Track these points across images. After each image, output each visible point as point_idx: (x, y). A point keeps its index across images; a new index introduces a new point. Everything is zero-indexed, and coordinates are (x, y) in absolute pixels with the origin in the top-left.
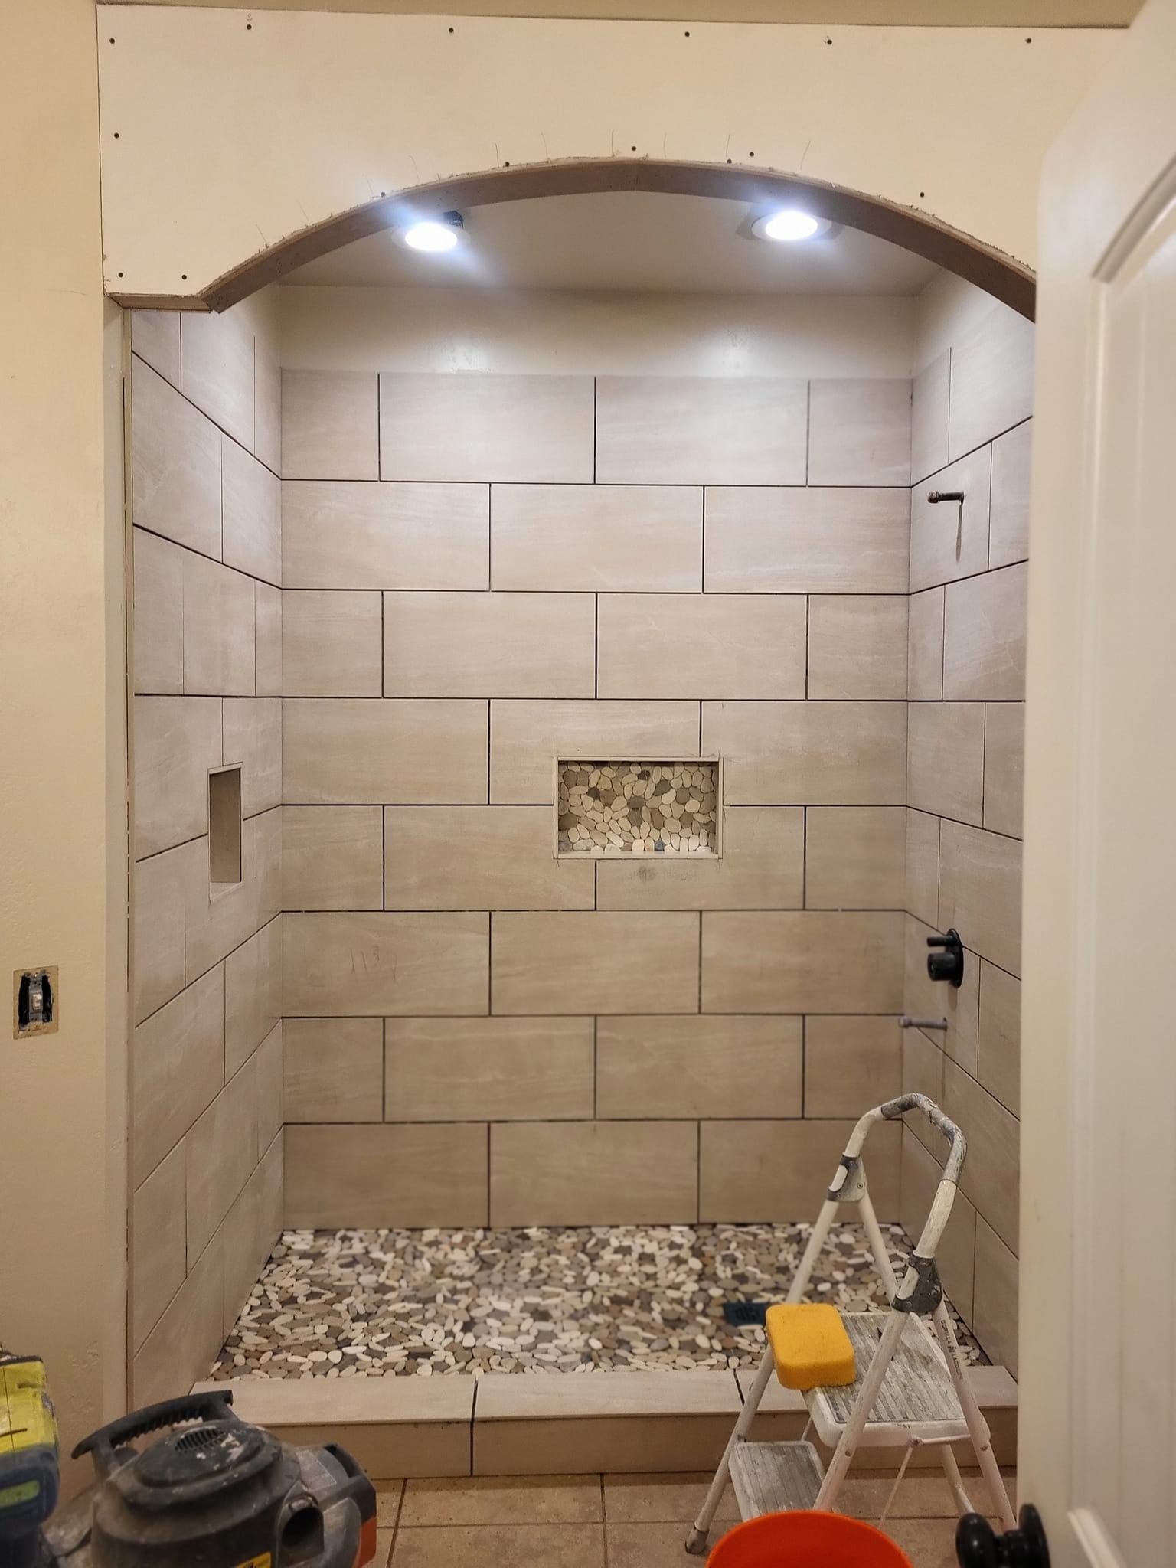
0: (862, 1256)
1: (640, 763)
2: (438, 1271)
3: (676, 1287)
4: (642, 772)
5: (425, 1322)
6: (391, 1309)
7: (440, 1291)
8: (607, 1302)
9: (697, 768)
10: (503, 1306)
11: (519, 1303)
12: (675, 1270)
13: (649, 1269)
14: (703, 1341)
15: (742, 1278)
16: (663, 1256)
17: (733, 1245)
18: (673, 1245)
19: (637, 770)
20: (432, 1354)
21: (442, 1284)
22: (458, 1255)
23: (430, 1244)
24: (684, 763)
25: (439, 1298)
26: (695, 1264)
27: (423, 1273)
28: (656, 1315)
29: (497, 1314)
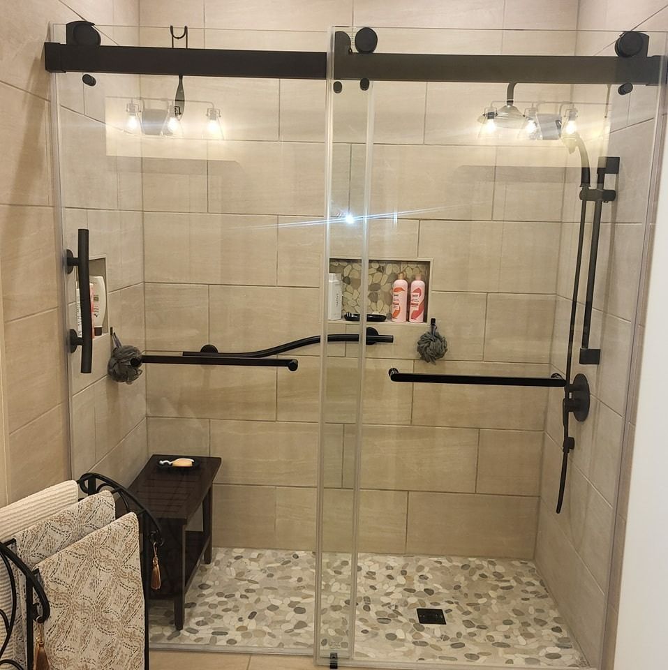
0: (509, 581)
1: (378, 261)
2: (240, 576)
3: (388, 594)
4: (380, 267)
5: (226, 610)
6: (206, 600)
7: (238, 590)
8: (343, 604)
9: (416, 265)
10: (277, 602)
11: (287, 601)
12: (388, 584)
13: (372, 582)
14: (400, 634)
15: (429, 592)
16: (381, 573)
17: (427, 569)
18: (388, 568)
19: (377, 266)
20: (227, 633)
21: (240, 585)
22: (253, 566)
23: (237, 558)
24: (408, 262)
25: (238, 595)
26: (401, 580)
27: (231, 577)
28: (372, 614)
29: (273, 608)
